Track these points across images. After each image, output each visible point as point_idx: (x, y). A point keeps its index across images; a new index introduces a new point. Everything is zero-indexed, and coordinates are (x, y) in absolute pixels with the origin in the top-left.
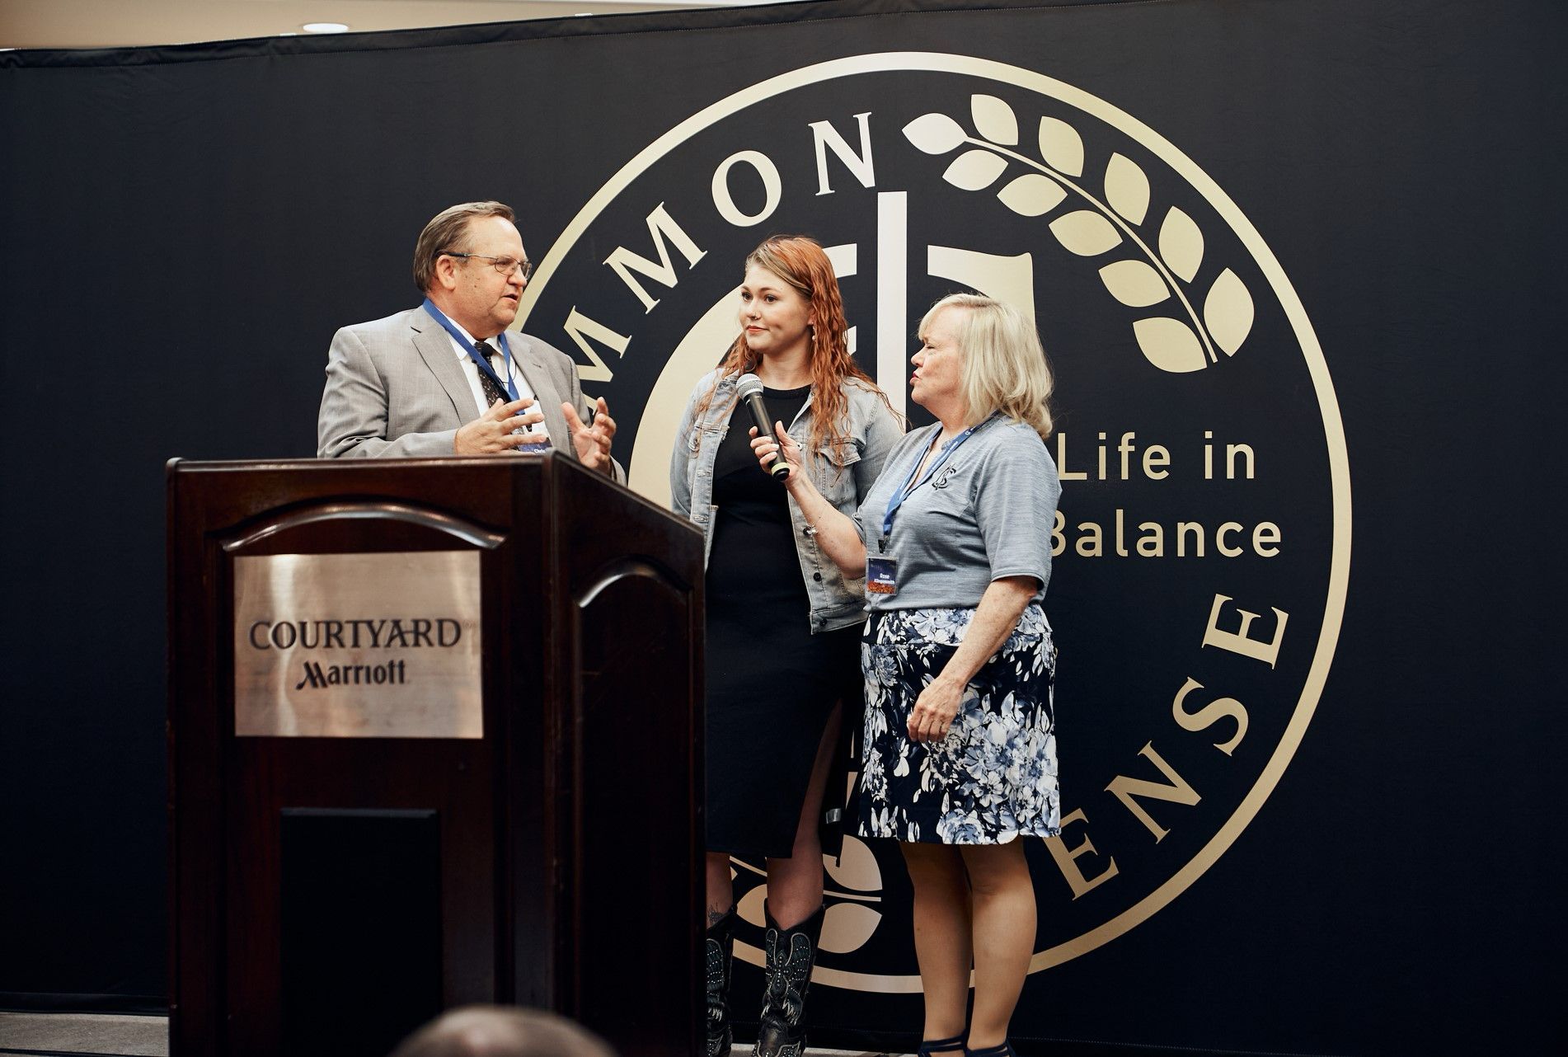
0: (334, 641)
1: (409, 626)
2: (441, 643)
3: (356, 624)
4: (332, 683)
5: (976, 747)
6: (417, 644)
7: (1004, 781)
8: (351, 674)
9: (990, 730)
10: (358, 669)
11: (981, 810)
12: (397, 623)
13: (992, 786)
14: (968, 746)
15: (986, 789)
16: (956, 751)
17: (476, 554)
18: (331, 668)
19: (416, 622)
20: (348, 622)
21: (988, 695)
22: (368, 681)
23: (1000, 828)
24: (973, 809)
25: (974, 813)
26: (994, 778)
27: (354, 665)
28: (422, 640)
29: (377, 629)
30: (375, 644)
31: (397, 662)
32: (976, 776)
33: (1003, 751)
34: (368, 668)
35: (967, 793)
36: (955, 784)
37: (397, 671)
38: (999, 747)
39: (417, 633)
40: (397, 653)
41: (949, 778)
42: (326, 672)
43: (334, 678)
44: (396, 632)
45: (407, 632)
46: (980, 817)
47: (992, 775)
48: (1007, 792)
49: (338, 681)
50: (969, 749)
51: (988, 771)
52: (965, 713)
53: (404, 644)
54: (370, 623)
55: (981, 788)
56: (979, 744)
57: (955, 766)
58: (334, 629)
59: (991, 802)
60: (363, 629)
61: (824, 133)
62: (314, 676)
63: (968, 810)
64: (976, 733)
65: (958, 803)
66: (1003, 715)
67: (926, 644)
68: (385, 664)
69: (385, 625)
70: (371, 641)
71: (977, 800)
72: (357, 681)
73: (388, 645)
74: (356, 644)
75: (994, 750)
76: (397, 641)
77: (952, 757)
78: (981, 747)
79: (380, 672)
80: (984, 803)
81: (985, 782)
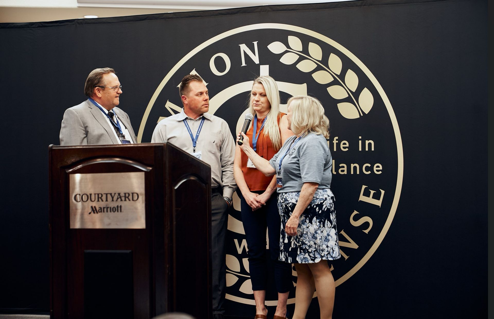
0: (100, 200)
1: (124, 195)
2: (133, 200)
3: (107, 194)
4: (99, 212)
5: (305, 234)
6: (125, 200)
7: (315, 244)
8: (105, 209)
9: (309, 229)
10: (107, 208)
11: (309, 253)
12: (119, 194)
13: (312, 245)
14: (303, 234)
15: (310, 247)
16: (300, 235)
17: (143, 173)
18: (99, 208)
19: (125, 194)
20: (104, 194)
21: (308, 218)
22: (111, 211)
23: (315, 258)
24: (307, 253)
25: (307, 254)
26: (312, 243)
27: (106, 207)
28: (127, 199)
29: (113, 196)
30: (113, 200)
31: (119, 206)
32: (306, 243)
33: (314, 235)
34: (111, 208)
35: (304, 248)
36: (301, 245)
37: (119, 208)
38: (312, 234)
39: (125, 197)
40: (119, 203)
41: (299, 244)
42: (98, 209)
43: (100, 211)
44: (119, 197)
45: (123, 197)
46: (309, 255)
47: (311, 242)
48: (317, 247)
49: (101, 212)
50: (303, 235)
51: (310, 241)
52: (302, 224)
53: (121, 200)
54: (111, 194)
55: (308, 246)
56: (306, 233)
57: (300, 240)
58: (100, 196)
59: (312, 250)
60: (109, 196)
61: (243, 47)
62: (94, 210)
63: (305, 253)
64: (305, 230)
65: (302, 251)
66: (313, 224)
67: (289, 203)
68: (116, 206)
69: (116, 195)
70: (111, 200)
71: (307, 250)
72: (107, 211)
73: (117, 201)
74: (107, 200)
75: (311, 235)
76: (119, 199)
77: (299, 237)
78: (307, 234)
79: (114, 209)
80: (310, 251)
81: (309, 244)
